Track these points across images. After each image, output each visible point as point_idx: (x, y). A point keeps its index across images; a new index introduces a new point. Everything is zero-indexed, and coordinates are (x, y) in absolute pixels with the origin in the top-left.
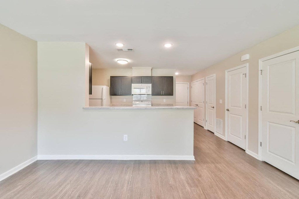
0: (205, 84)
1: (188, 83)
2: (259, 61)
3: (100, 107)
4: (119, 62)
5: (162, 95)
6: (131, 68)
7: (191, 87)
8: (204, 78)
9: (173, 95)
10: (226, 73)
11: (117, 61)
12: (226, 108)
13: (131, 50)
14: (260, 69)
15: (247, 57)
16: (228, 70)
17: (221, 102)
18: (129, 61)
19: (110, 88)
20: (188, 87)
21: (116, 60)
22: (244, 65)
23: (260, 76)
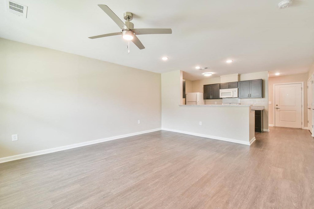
3: (195, 105)
4: (205, 75)
6: (219, 77)
13: (207, 68)
18: (213, 73)
19: (204, 94)
21: (203, 74)
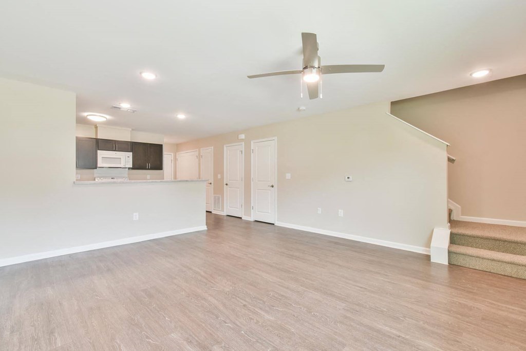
0: (199, 157)
1: (173, 154)
2: (252, 142)
4: (89, 118)
5: (148, 169)
7: (176, 159)
8: (198, 150)
9: (162, 169)
10: (225, 148)
11: (87, 116)
12: (225, 183)
14: (252, 149)
15: (242, 136)
16: (228, 145)
17: (219, 176)
20: (173, 159)
21: (85, 114)
22: (239, 143)
23: (252, 154)
